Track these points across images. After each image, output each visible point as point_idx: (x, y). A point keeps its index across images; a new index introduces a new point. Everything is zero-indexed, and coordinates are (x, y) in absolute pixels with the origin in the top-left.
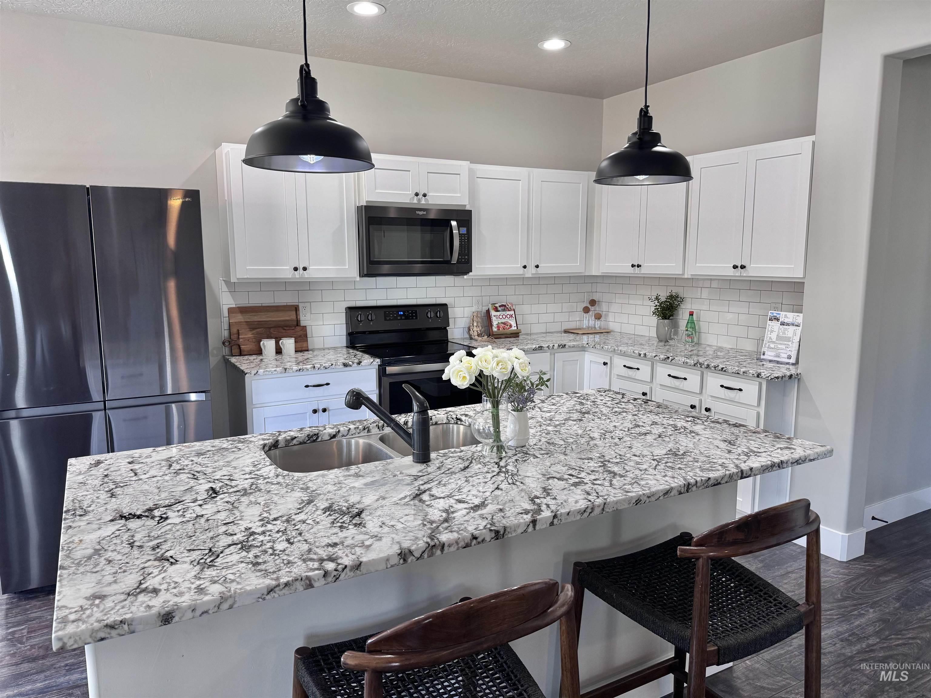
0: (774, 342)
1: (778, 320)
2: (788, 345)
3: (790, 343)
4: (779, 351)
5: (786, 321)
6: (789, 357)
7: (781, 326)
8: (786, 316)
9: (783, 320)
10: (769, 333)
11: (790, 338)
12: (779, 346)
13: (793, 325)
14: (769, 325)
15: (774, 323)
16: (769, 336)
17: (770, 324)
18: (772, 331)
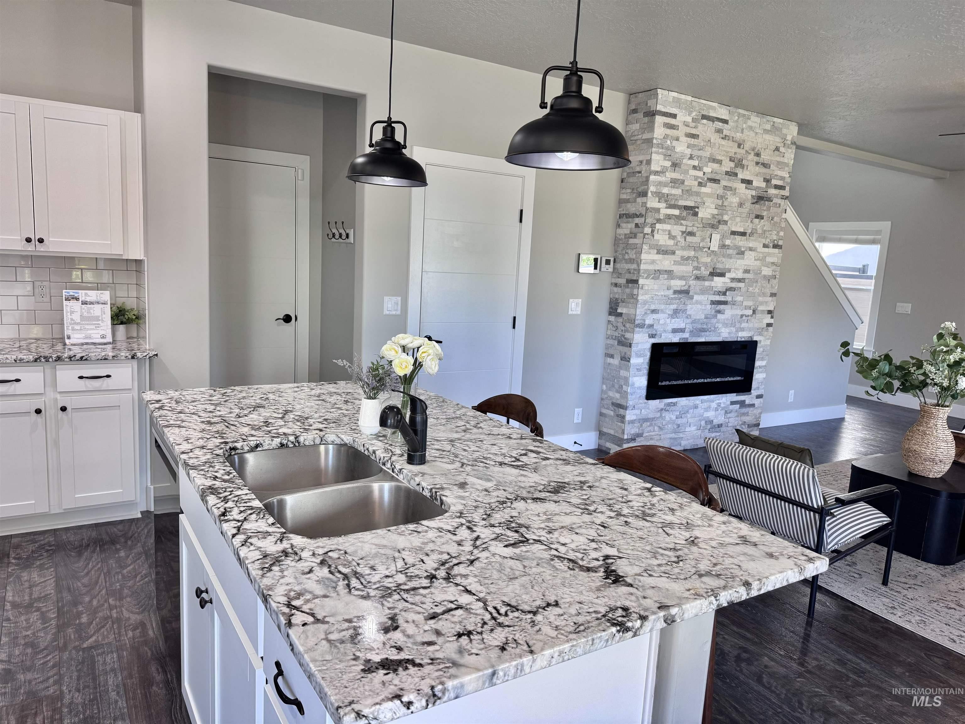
0: (78, 324)
1: (77, 299)
2: (99, 324)
3: (100, 322)
4: (89, 332)
5: (88, 299)
6: (103, 337)
7: (83, 306)
8: (86, 295)
9: (83, 299)
10: (69, 314)
11: (99, 316)
12: (87, 327)
13: (98, 303)
14: (66, 305)
15: (73, 303)
16: (70, 317)
17: (68, 304)
18: (72, 312)
